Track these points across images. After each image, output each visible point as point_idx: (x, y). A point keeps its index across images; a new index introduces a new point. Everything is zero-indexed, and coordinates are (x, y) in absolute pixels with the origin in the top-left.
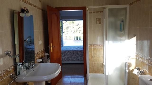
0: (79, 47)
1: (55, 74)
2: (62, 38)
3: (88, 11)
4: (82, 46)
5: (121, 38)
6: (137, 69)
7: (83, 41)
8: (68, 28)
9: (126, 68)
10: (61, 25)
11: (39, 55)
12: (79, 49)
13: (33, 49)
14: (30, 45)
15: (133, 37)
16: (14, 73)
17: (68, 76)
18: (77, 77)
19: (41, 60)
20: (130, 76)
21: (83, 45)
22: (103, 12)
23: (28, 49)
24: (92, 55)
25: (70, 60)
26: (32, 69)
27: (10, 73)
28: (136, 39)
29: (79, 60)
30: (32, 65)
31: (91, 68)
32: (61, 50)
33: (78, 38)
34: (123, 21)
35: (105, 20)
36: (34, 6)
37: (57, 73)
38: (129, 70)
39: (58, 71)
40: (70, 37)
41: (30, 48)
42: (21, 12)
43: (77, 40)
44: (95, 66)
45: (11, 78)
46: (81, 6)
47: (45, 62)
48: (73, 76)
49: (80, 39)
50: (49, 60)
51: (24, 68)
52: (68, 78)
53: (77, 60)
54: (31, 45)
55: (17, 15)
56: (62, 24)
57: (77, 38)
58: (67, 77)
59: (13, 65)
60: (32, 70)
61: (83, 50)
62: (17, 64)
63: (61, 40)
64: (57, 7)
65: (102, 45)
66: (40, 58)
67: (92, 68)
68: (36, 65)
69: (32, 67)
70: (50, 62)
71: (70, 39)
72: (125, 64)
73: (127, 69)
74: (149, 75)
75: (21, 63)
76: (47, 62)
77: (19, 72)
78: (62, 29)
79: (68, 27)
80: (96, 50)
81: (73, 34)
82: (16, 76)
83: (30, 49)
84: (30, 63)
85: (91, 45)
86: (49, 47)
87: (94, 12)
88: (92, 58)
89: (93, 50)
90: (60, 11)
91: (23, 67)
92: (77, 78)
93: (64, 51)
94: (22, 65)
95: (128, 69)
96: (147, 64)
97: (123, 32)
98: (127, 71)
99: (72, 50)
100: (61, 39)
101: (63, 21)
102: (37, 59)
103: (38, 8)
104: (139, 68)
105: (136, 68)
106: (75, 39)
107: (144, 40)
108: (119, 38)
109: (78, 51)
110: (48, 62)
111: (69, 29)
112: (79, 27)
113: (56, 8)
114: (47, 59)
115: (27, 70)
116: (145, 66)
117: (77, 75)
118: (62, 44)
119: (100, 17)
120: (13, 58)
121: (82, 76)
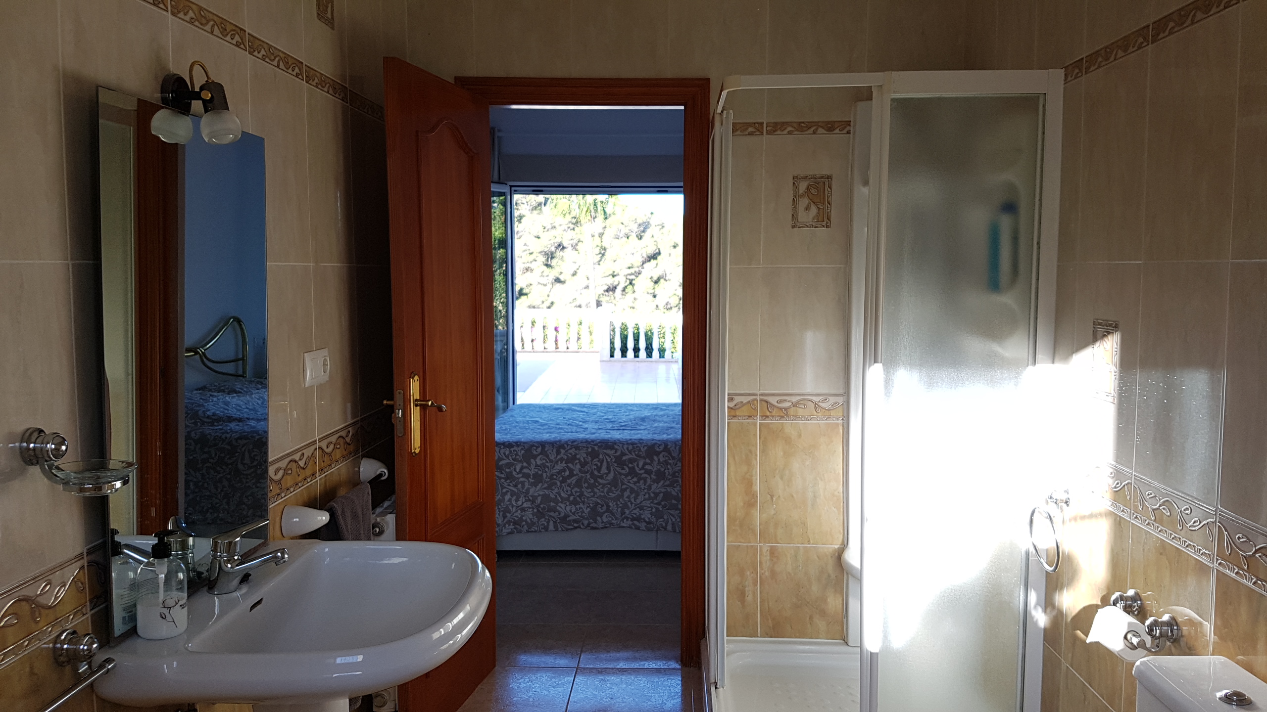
0: (646, 413)
1: (436, 636)
2: (508, 336)
3: (731, 117)
4: (668, 406)
5: (996, 348)
6: (1120, 605)
7: (677, 369)
8: (559, 254)
9: (1033, 597)
10: (497, 232)
11: (308, 472)
12: (643, 434)
13: (260, 426)
14: (232, 391)
15: (1095, 338)
16: (83, 621)
17: (549, 660)
18: (621, 665)
19: (323, 518)
20: (1065, 664)
21: (680, 401)
22: (848, 123)
23: (215, 419)
24: (750, 484)
25: (566, 524)
26: (244, 589)
27: (54, 622)
28: (1116, 359)
29: (643, 525)
30: (245, 558)
31: (738, 594)
32: (498, 437)
33: (636, 340)
34: (1010, 208)
35: (862, 192)
36: (271, 54)
37: (450, 626)
38: (1058, 617)
39: (461, 615)
40: (575, 328)
41: (233, 412)
42: (165, 101)
43: (630, 353)
44: (773, 574)
45: (60, 665)
46: (669, 71)
47: (357, 538)
48: (587, 660)
49: (655, 346)
50: (391, 519)
51: (174, 583)
52: (544, 677)
53: (626, 523)
54: (238, 386)
55: (130, 132)
56: (508, 221)
57: (630, 344)
58: (539, 668)
59: (80, 556)
60: (243, 597)
61: (675, 442)
62: (117, 549)
63: (491, 351)
64: (472, 71)
65: (841, 400)
66: (315, 503)
67: (749, 590)
68: (277, 561)
69: (245, 578)
70: (400, 536)
71: (573, 346)
72: (1020, 564)
73: (1038, 604)
74: (1222, 659)
75: (149, 542)
76: (376, 532)
77: (131, 617)
78: (508, 261)
79: (561, 247)
80: (788, 440)
81: (599, 304)
82: (100, 647)
83: (232, 425)
84: (222, 542)
85: (745, 399)
86: (391, 409)
87: (776, 127)
88: (750, 504)
89: (764, 443)
90: (493, 108)
91: (161, 571)
92: (623, 671)
93: (518, 444)
94: (160, 552)
95: (1048, 603)
96: (1202, 569)
97: (1008, 300)
98: (1041, 619)
99: (587, 441)
100: (498, 347)
101: (516, 197)
102: (285, 504)
103: (309, 75)
104: (1136, 598)
105: (1117, 594)
106: (618, 345)
107: (1189, 362)
108: (975, 345)
109: (633, 445)
110: (381, 533)
111: (564, 264)
112: (651, 250)
113: (462, 82)
114: (374, 507)
115: (203, 598)
116: (1191, 581)
117: (626, 648)
118: (508, 387)
119: (822, 167)
120: (82, 490)
121: (667, 659)
